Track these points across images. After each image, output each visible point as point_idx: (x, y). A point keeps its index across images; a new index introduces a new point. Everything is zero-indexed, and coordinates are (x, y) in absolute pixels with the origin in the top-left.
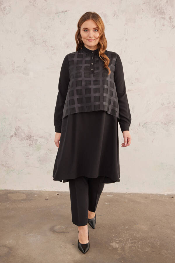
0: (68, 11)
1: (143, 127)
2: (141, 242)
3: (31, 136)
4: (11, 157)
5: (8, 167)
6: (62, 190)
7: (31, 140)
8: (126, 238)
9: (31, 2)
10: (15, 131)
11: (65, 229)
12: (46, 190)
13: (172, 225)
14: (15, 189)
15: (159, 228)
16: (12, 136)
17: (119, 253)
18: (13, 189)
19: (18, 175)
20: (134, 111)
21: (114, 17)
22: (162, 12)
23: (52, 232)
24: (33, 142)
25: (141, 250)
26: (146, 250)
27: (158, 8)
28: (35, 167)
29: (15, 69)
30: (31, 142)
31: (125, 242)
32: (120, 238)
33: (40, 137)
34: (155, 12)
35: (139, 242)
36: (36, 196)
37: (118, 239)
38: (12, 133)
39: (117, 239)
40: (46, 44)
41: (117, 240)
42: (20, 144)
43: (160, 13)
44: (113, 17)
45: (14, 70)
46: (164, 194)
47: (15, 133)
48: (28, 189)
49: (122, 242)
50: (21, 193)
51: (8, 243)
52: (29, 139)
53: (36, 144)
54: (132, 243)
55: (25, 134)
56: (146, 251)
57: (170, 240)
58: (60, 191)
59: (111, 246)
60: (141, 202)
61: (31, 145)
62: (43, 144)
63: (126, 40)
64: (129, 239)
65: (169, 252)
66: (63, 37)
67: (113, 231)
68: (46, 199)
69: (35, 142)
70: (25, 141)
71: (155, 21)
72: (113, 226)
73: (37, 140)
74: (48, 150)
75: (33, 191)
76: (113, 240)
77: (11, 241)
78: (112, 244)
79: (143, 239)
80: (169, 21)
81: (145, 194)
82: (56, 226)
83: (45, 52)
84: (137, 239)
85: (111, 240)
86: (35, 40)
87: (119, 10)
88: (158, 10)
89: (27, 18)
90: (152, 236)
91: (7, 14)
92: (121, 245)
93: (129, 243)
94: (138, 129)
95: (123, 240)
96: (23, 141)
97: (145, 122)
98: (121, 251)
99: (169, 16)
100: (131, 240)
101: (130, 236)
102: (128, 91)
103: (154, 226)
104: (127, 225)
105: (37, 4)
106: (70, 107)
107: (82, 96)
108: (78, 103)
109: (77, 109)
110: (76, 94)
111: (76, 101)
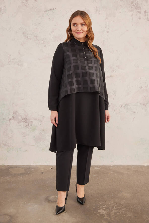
0: (55, 9)
1: (125, 108)
2: (125, 208)
3: (27, 119)
4: (10, 137)
5: (8, 146)
7: (27, 122)
8: (111, 205)
14: (15, 165)
15: (140, 195)
16: (10, 119)
17: (106, 219)
18: (13, 165)
19: (17, 152)
20: (116, 94)
21: (96, 12)
22: (138, 7)
23: (47, 201)
24: (28, 124)
25: (124, 215)
26: (129, 215)
27: (134, 3)
28: (31, 145)
29: (11, 61)
30: (27, 124)
31: (111, 209)
33: (35, 120)
34: (131, 7)
35: (123, 209)
36: (33, 170)
37: (104, 206)
38: (11, 117)
39: (104, 207)
40: (37, 39)
41: (104, 208)
42: (18, 126)
43: (136, 8)
46: (144, 165)
47: (13, 116)
48: (26, 164)
49: (108, 209)
50: (20, 168)
51: (9, 212)
52: (25, 122)
53: (31, 125)
54: (117, 209)
55: (21, 117)
56: (129, 216)
58: (53, 165)
59: (99, 213)
60: (124, 173)
61: (27, 127)
62: (37, 125)
66: (52, 31)
68: (41, 173)
69: (30, 124)
70: (21, 123)
71: (132, 15)
72: (100, 195)
73: (32, 122)
74: (42, 130)
75: (31, 165)
76: (101, 208)
77: (12, 210)
78: (99, 211)
79: (126, 206)
80: (145, 14)
81: (127, 166)
82: (50, 196)
83: (37, 45)
84: (121, 206)
85: (98, 207)
86: (27, 35)
87: (100, 6)
88: (134, 6)
89: (20, 17)
90: (134, 203)
91: (2, 14)
92: (107, 212)
93: (114, 209)
94: (120, 110)
95: (109, 207)
96: (20, 123)
97: (126, 104)
98: (108, 216)
99: (144, 10)
100: (116, 207)
101: (115, 203)
102: (111, 77)
103: (136, 194)
104: (112, 194)
105: (29, 4)
106: (69, 88)
107: (79, 79)
108: (76, 85)
109: (75, 90)
110: (74, 77)
111: (75, 83)
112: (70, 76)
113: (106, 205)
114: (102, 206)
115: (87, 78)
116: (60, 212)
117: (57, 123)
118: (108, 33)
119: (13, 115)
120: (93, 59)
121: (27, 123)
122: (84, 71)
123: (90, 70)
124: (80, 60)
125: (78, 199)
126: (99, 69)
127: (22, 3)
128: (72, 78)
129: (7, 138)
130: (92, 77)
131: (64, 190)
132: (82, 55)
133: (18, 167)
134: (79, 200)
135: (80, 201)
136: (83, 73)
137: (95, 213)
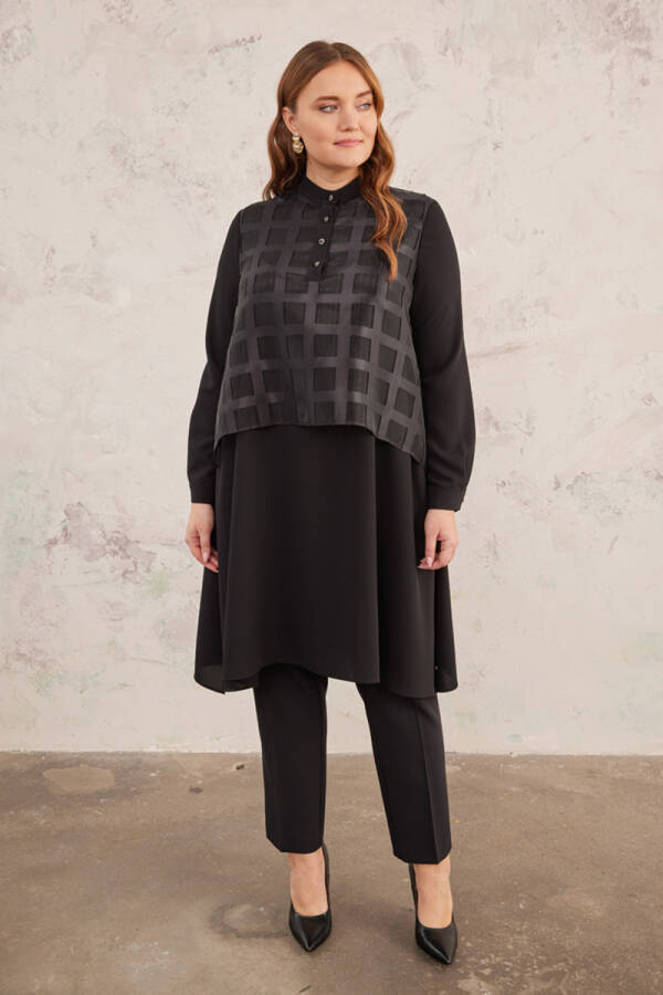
0: (259, 38)
1: (572, 494)
2: (584, 971)
3: (128, 541)
4: (52, 625)
5: (42, 664)
6: (255, 751)
7: (129, 553)
8: (520, 954)
9: (111, 8)
10: (64, 521)
11: (269, 922)
12: (194, 751)
14: (71, 750)
15: (652, 905)
16: (54, 542)
18: (63, 749)
19: (82, 692)
20: (534, 428)
21: (444, 55)
22: (639, 30)
23: (220, 933)
24: (135, 564)
27: (620, 13)
28: (146, 661)
29: (55, 277)
30: (129, 564)
31: (516, 974)
32: (497, 956)
33: (163, 545)
34: (607, 31)
35: (576, 973)
36: (153, 775)
37: (487, 960)
38: (55, 531)
39: (483, 962)
40: (174, 175)
41: (484, 967)
42: (86, 573)
43: (630, 33)
44: (443, 58)
45: (52, 279)
47: (65, 529)
48: (121, 749)
49: (504, 974)
50: (94, 766)
51: (37, 987)
52: (121, 553)
53: (148, 570)
54: (546, 978)
55: (103, 532)
58: (248, 751)
59: (460, 993)
60: (571, 792)
61: (128, 575)
62: (176, 569)
63: (497, 146)
64: (535, 961)
66: (244, 143)
67: (466, 922)
68: (192, 790)
69: (143, 563)
70: (102, 560)
71: (610, 67)
72: (465, 901)
73: (152, 554)
75: (144, 754)
76: (470, 966)
77: (51, 979)
78: (463, 985)
79: (591, 960)
81: (585, 758)
82: (231, 907)
83: (175, 204)
84: (566, 960)
85: (459, 965)
86: (132, 160)
87: (463, 26)
88: (620, 23)
89: (97, 74)
90: (628, 946)
91: (16, 58)
92: (501, 987)
93: (534, 977)
94: (550, 502)
95: (510, 964)
96: (96, 559)
97: (579, 473)
100: (541, 965)
101: (537, 944)
102: (510, 350)
103: (632, 899)
104: (521, 895)
105: (137, 17)
106: (233, 405)
109: (262, 412)
110: (257, 355)
111: (259, 382)
113: (493, 956)
114: (473, 959)
118: (499, 150)
120: (355, 269)
121: (129, 557)
123: (320, 322)
127: (109, 10)
129: (37, 628)
130: (325, 356)
132: (305, 253)
133: (84, 763)
136: (291, 336)
137: (442, 992)
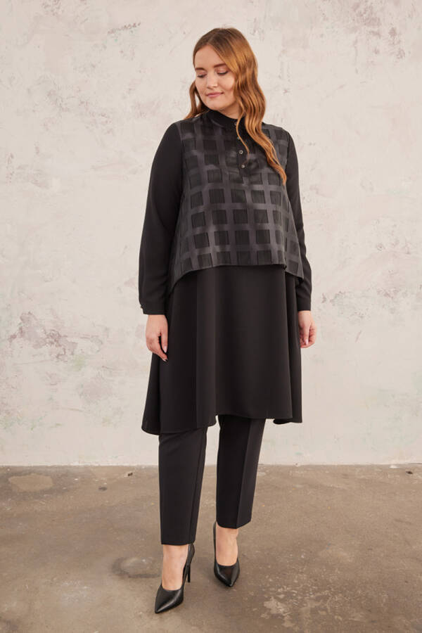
0: (139, 25)
1: (334, 305)
2: (340, 595)
3: (60, 336)
4: (13, 388)
5: (7, 412)
6: (140, 464)
7: (61, 343)
8: (302, 586)
9: (48, 6)
10: (20, 324)
11: (148, 568)
12: (101, 465)
13: (414, 547)
14: (26, 465)
15: (382, 555)
16: (14, 337)
17: (288, 628)
18: (21, 464)
19: (32, 429)
21: (253, 34)
22: (373, 19)
23: (118, 575)
24: (64, 350)
25: (341, 619)
26: (354, 617)
27: (362, 9)
28: (72, 409)
29: (13, 172)
30: (60, 350)
31: (300, 598)
32: (287, 587)
33: (82, 338)
34: (354, 20)
35: (336, 596)
36: (76, 479)
37: (282, 589)
38: (14, 330)
39: (279, 590)
40: (87, 109)
41: (280, 594)
42: (34, 356)
43: (368, 21)
45: (11, 174)
46: (390, 465)
47: (21, 329)
48: (56, 464)
49: (292, 598)
50: (41, 474)
51: (6, 609)
52: (55, 343)
53: (73, 354)
54: (317, 599)
55: (45, 330)
56: (355, 620)
57: (414, 588)
58: (135, 465)
59: (265, 609)
60: (333, 487)
61: (60, 357)
62: (90, 353)
63: (286, 91)
64: (311, 590)
65: (412, 621)
66: (130, 89)
67: (269, 567)
68: (100, 489)
69: (69, 350)
70: (44, 348)
71: (356, 42)
72: (268, 554)
73: (74, 344)
74: (103, 367)
75: (70, 467)
76: (271, 593)
77: (14, 604)
78: (267, 604)
79: (345, 589)
80: (391, 39)
81: (342, 467)
82: (126, 559)
83: (87, 127)
84: (330, 589)
85: (265, 593)
86: (60, 100)
87: (265, 17)
88: (361, 15)
89: (39, 47)
90: (368, 579)
92: (290, 606)
93: (310, 599)
94: (320, 310)
95: (296, 592)
96: (41, 347)
97: (337, 292)
98: (292, 621)
99: (390, 28)
100: (315, 592)
101: (312, 579)
103: (370, 551)
104: (302, 550)
105: (63, 11)
106: (196, 252)
107: (226, 227)
108: (216, 244)
109: (214, 258)
110: (212, 221)
111: (212, 239)
112: (199, 220)
113: (285, 587)
114: (273, 589)
115: (248, 227)
116: (167, 605)
117: (165, 349)
118: (287, 94)
119: (22, 325)
120: (266, 170)
121: (60, 346)
122: (239, 206)
123: (256, 202)
124: (228, 173)
125: (218, 569)
126: (284, 196)
127: (45, 8)
128: (205, 225)
129: (4, 389)
130: (262, 222)
131: (178, 542)
132: (233, 158)
133: (34, 473)
134: (219, 573)
135: (223, 577)
136: (237, 210)
137: (254, 610)
